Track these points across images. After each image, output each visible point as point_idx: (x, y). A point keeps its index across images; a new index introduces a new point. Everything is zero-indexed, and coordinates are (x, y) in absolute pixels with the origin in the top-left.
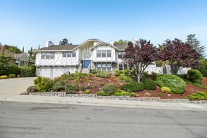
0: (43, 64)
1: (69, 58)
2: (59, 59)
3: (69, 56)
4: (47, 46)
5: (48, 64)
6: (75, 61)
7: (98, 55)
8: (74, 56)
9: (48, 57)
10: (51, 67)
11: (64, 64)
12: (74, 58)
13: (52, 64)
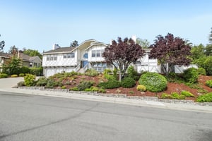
0: (48, 65)
1: (69, 59)
2: (61, 61)
3: (69, 57)
4: (54, 49)
5: (52, 65)
6: (73, 61)
7: (93, 56)
8: (73, 57)
9: (52, 59)
10: (55, 67)
11: (65, 65)
12: (73, 59)
13: (55, 65)
